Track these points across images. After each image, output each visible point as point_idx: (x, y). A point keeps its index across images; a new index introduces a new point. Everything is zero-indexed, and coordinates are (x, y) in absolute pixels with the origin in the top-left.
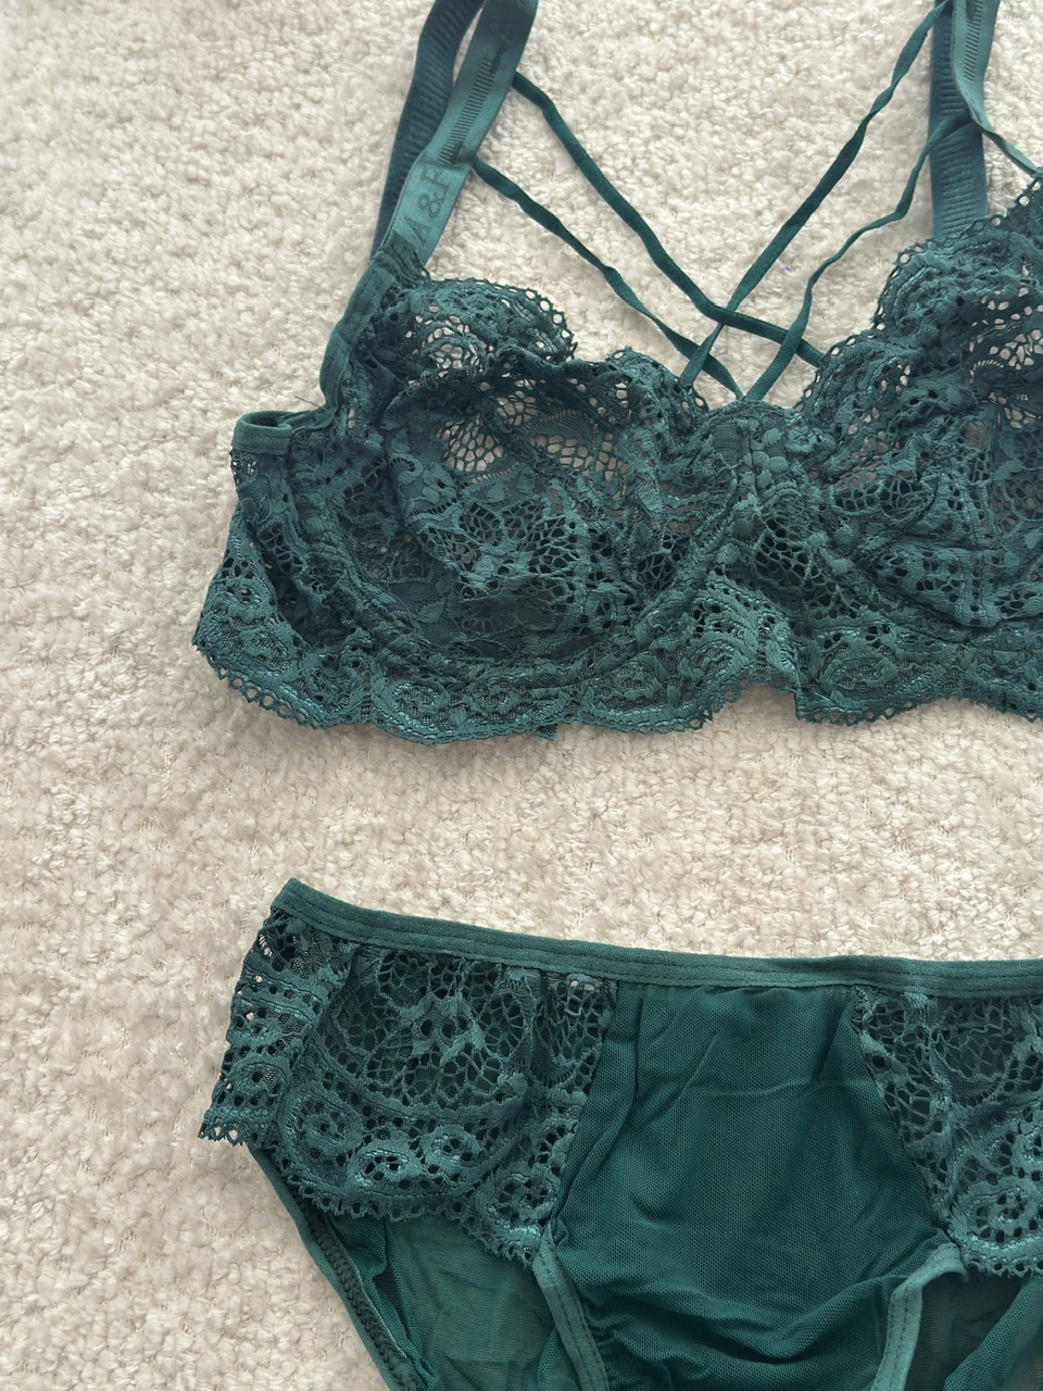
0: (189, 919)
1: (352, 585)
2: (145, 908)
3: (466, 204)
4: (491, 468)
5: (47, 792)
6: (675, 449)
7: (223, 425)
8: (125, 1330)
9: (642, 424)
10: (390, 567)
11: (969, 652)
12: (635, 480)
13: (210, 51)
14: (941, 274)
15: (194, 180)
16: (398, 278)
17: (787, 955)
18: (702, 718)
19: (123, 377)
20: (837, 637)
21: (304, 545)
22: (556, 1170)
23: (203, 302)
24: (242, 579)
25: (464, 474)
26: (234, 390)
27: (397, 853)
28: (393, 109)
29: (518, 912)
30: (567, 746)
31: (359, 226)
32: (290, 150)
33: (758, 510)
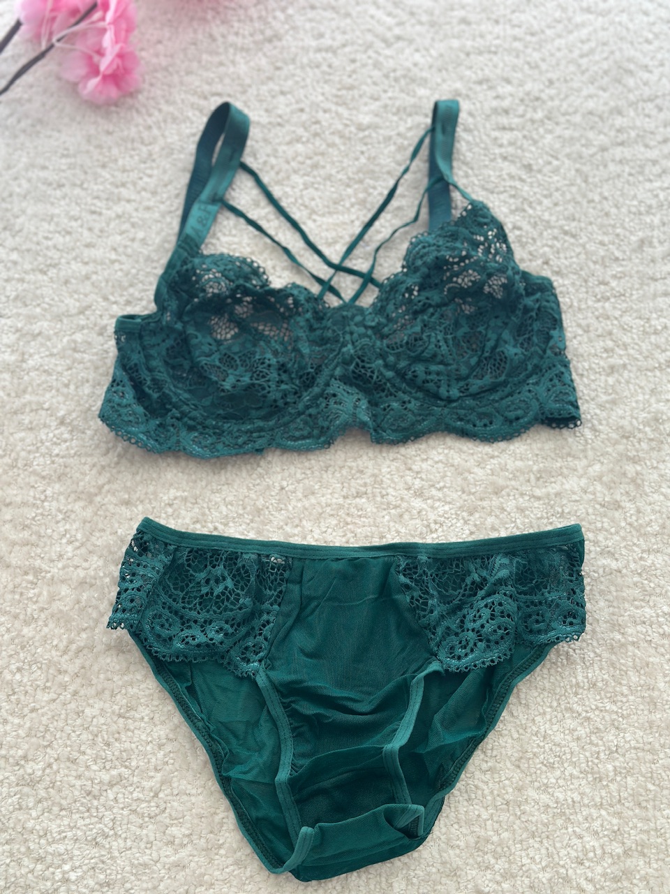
0: (100, 540)
1: (170, 390)
2: (79, 536)
3: (219, 220)
4: (233, 337)
5: (33, 487)
6: (315, 326)
7: (110, 322)
8: (75, 717)
9: (300, 315)
10: (188, 383)
11: (446, 411)
12: (297, 339)
13: (100, 154)
14: (429, 246)
15: (93, 212)
16: (188, 254)
18: (329, 444)
19: (63, 302)
20: (389, 406)
21: (148, 373)
22: (266, 639)
23: (99, 267)
24: (120, 388)
25: (221, 340)
26: (115, 306)
27: (193, 508)
28: (185, 179)
30: (269, 458)
31: (170, 232)
32: (137, 197)
33: (352, 351)
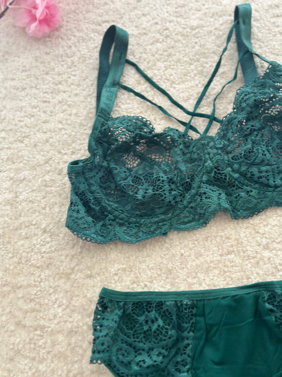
0: (77, 302)
1: (106, 204)
2: (64, 301)
3: (119, 96)
4: (138, 165)
5: (33, 274)
6: (186, 152)
7: (64, 166)
9: (176, 147)
10: (115, 196)
11: (275, 193)
12: (177, 162)
13: (44, 66)
14: (249, 94)
15: (45, 102)
16: (104, 119)
17: (240, 285)
18: (206, 223)
19: (35, 158)
20: (239, 195)
21: (91, 195)
22: (189, 356)
23: (53, 134)
24: (76, 207)
25: (131, 168)
26: (65, 156)
27: (130, 274)
28: (95, 74)
29: (166, 285)
30: (171, 237)
31: (91, 107)
32: (70, 89)
33: (211, 165)
